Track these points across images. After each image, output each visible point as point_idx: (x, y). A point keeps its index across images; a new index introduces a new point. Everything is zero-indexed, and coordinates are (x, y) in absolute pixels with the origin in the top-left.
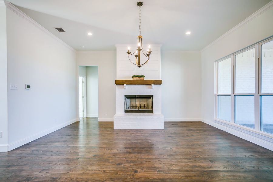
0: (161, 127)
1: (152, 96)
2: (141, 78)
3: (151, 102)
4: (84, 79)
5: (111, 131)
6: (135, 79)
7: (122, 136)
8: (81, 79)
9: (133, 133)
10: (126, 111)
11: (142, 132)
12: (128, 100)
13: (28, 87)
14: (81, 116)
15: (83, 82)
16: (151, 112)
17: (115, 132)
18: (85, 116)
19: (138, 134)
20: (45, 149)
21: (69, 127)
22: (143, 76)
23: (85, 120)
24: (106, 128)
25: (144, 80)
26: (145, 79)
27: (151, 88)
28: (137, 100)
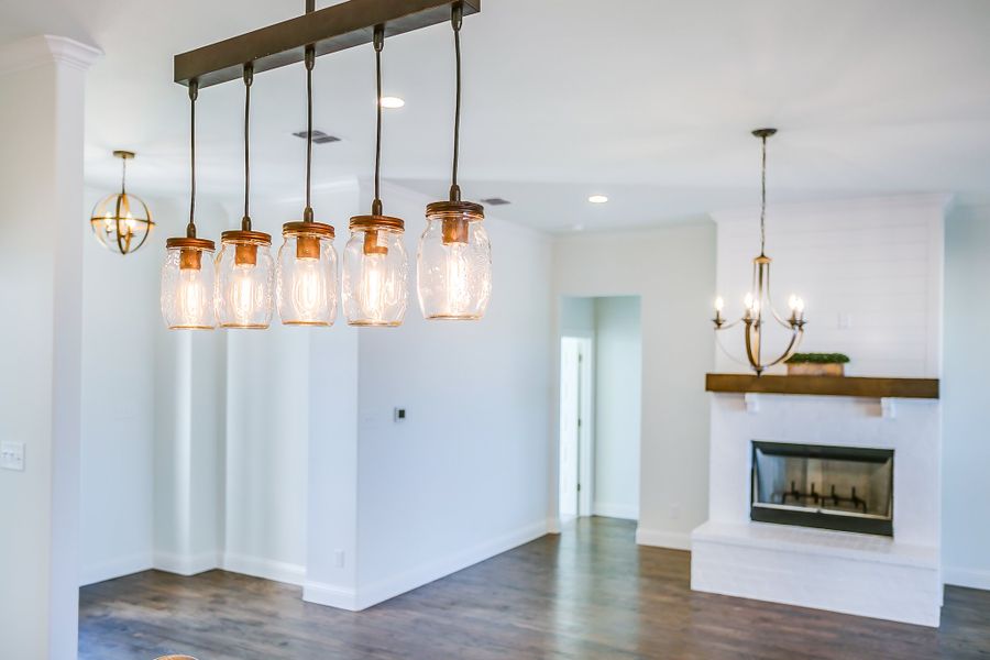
0: (926, 611)
1: (891, 453)
2: (830, 368)
3: (886, 483)
4: (586, 344)
5: (676, 595)
6: (800, 369)
7: (715, 622)
8: (572, 348)
9: (765, 620)
10: (759, 515)
11: (812, 622)
12: (769, 464)
13: (402, 414)
14: (568, 507)
15: (580, 358)
16: (884, 529)
17: (693, 603)
18: (586, 512)
19: (786, 628)
20: (447, 622)
21: (519, 553)
22: (841, 359)
23: (586, 526)
24: (661, 578)
25: (842, 377)
26: (850, 370)
27: (879, 414)
28: (813, 463)
